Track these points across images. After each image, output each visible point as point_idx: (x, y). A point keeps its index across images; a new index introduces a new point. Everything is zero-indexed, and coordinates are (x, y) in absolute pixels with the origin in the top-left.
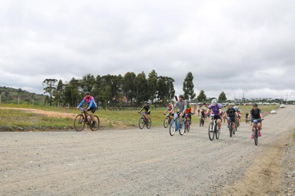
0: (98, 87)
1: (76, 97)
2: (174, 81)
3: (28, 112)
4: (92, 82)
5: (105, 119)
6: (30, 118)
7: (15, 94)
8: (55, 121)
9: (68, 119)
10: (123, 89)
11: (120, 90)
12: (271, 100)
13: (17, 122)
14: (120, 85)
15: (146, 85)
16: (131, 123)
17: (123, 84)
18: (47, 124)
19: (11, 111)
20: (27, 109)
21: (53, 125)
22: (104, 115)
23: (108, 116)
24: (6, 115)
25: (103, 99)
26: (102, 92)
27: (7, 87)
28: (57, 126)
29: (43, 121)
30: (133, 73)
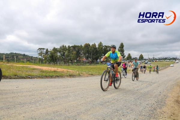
0: (69, 52)
1: (56, 58)
3: (31, 67)
4: (65, 49)
5: (76, 71)
6: (34, 71)
7: (22, 57)
8: (48, 72)
9: (55, 71)
10: (83, 53)
12: (170, 58)
13: (27, 73)
14: (81, 51)
15: (97, 51)
16: (90, 73)
17: (83, 51)
18: (44, 74)
19: (23, 67)
20: (31, 66)
21: (47, 75)
22: (74, 69)
23: (77, 69)
24: (20, 69)
25: (72, 59)
26: (71, 55)
27: (17, 53)
28: (50, 76)
29: (41, 72)
30: (89, 44)
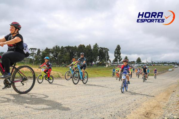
4: (58, 50)
11: (75, 56)
12: (169, 63)
14: (75, 52)
15: (91, 53)
17: (77, 52)
25: (65, 61)
26: (64, 56)
30: (83, 45)
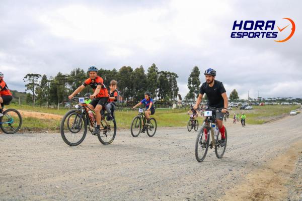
1: (63, 95)
2: (177, 77)
4: (81, 77)
12: (291, 99)
15: (145, 82)
30: (129, 68)
